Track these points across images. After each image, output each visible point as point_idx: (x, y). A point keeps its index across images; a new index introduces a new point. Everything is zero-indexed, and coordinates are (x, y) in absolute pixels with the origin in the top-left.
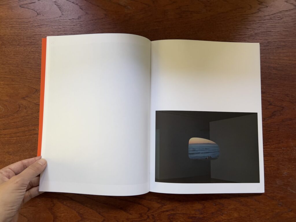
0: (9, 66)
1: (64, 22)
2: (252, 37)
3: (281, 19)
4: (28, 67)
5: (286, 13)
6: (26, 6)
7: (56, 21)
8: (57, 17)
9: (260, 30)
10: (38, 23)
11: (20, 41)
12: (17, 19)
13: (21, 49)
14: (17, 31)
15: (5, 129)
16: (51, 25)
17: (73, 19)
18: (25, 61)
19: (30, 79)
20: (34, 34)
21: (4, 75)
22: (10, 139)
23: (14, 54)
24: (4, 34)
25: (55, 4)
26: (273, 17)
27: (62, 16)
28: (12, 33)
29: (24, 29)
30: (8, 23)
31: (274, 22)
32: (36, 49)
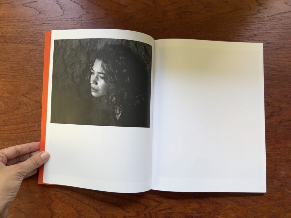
0: (10, 63)
1: (65, 21)
2: (251, 38)
3: (280, 20)
4: (29, 65)
5: (286, 15)
6: (28, 5)
7: (57, 20)
8: (59, 16)
9: (258, 31)
10: (39, 22)
11: (22, 39)
12: (19, 17)
13: (23, 47)
14: (19, 29)
15: (5, 125)
16: (53, 24)
17: (74, 18)
18: (26, 58)
19: (31, 77)
20: (36, 32)
21: (6, 72)
22: (10, 135)
23: (15, 52)
24: (6, 32)
25: (57, 3)
26: (272, 19)
27: (63, 15)
28: (14, 31)
29: (25, 28)
30: (11, 21)
31: (273, 23)
32: (37, 47)
